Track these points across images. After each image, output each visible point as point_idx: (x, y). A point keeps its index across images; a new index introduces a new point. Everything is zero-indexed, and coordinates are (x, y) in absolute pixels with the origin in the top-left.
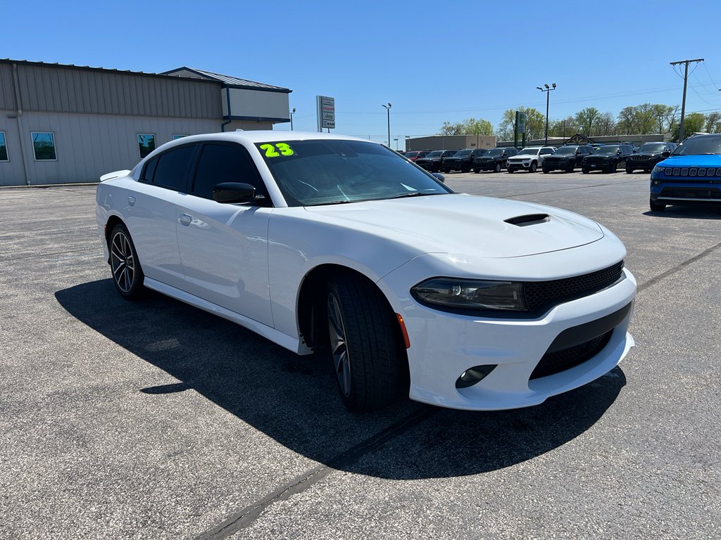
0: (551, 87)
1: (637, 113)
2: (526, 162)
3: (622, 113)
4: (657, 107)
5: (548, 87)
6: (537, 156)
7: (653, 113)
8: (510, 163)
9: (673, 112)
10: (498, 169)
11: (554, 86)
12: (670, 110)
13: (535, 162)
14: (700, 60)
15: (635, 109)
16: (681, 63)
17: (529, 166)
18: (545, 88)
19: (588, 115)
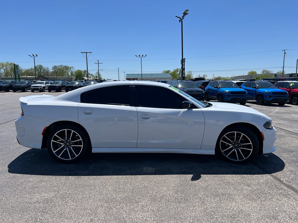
0: (35, 56)
1: (59, 68)
2: (40, 87)
3: (53, 68)
4: (66, 67)
5: (34, 56)
6: (44, 85)
7: (65, 69)
8: (33, 88)
9: (72, 69)
10: (26, 91)
11: (37, 55)
12: (71, 68)
13: (44, 87)
14: (90, 52)
15: (58, 67)
16: (84, 53)
17: (42, 89)
18: (32, 56)
19: (39, 68)
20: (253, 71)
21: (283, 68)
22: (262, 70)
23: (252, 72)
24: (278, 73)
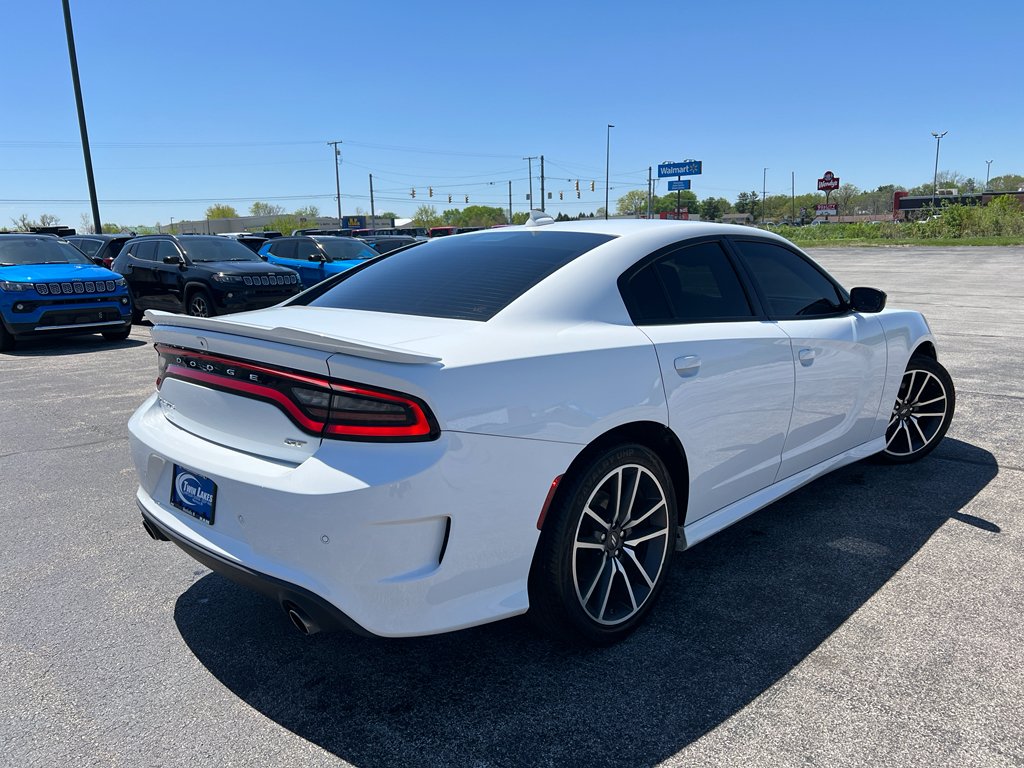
20: (223, 204)
21: (339, 197)
22: (251, 205)
23: (218, 209)
24: (301, 214)
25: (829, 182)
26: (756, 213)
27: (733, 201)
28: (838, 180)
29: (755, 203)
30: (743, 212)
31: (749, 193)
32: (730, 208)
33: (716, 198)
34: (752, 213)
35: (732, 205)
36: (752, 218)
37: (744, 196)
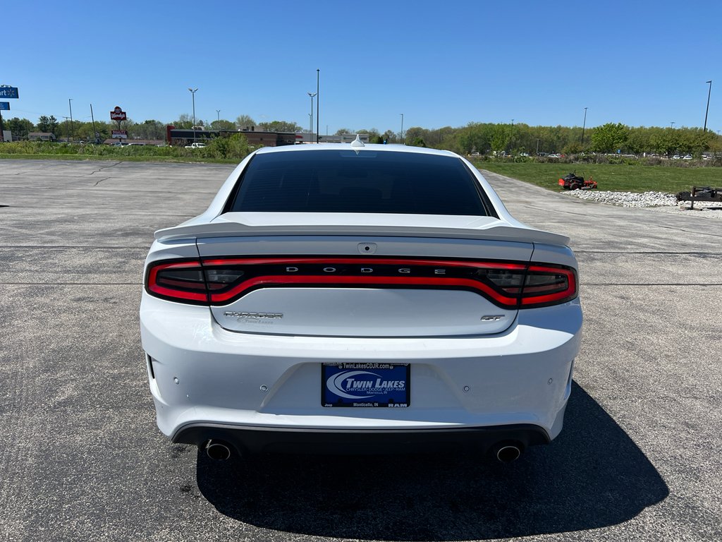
25: (118, 114)
26: (57, 133)
27: (36, 122)
28: (125, 113)
29: (55, 125)
30: (45, 131)
31: (49, 117)
32: (34, 127)
33: (21, 118)
34: (53, 133)
35: (35, 125)
36: (54, 138)
37: (44, 119)
